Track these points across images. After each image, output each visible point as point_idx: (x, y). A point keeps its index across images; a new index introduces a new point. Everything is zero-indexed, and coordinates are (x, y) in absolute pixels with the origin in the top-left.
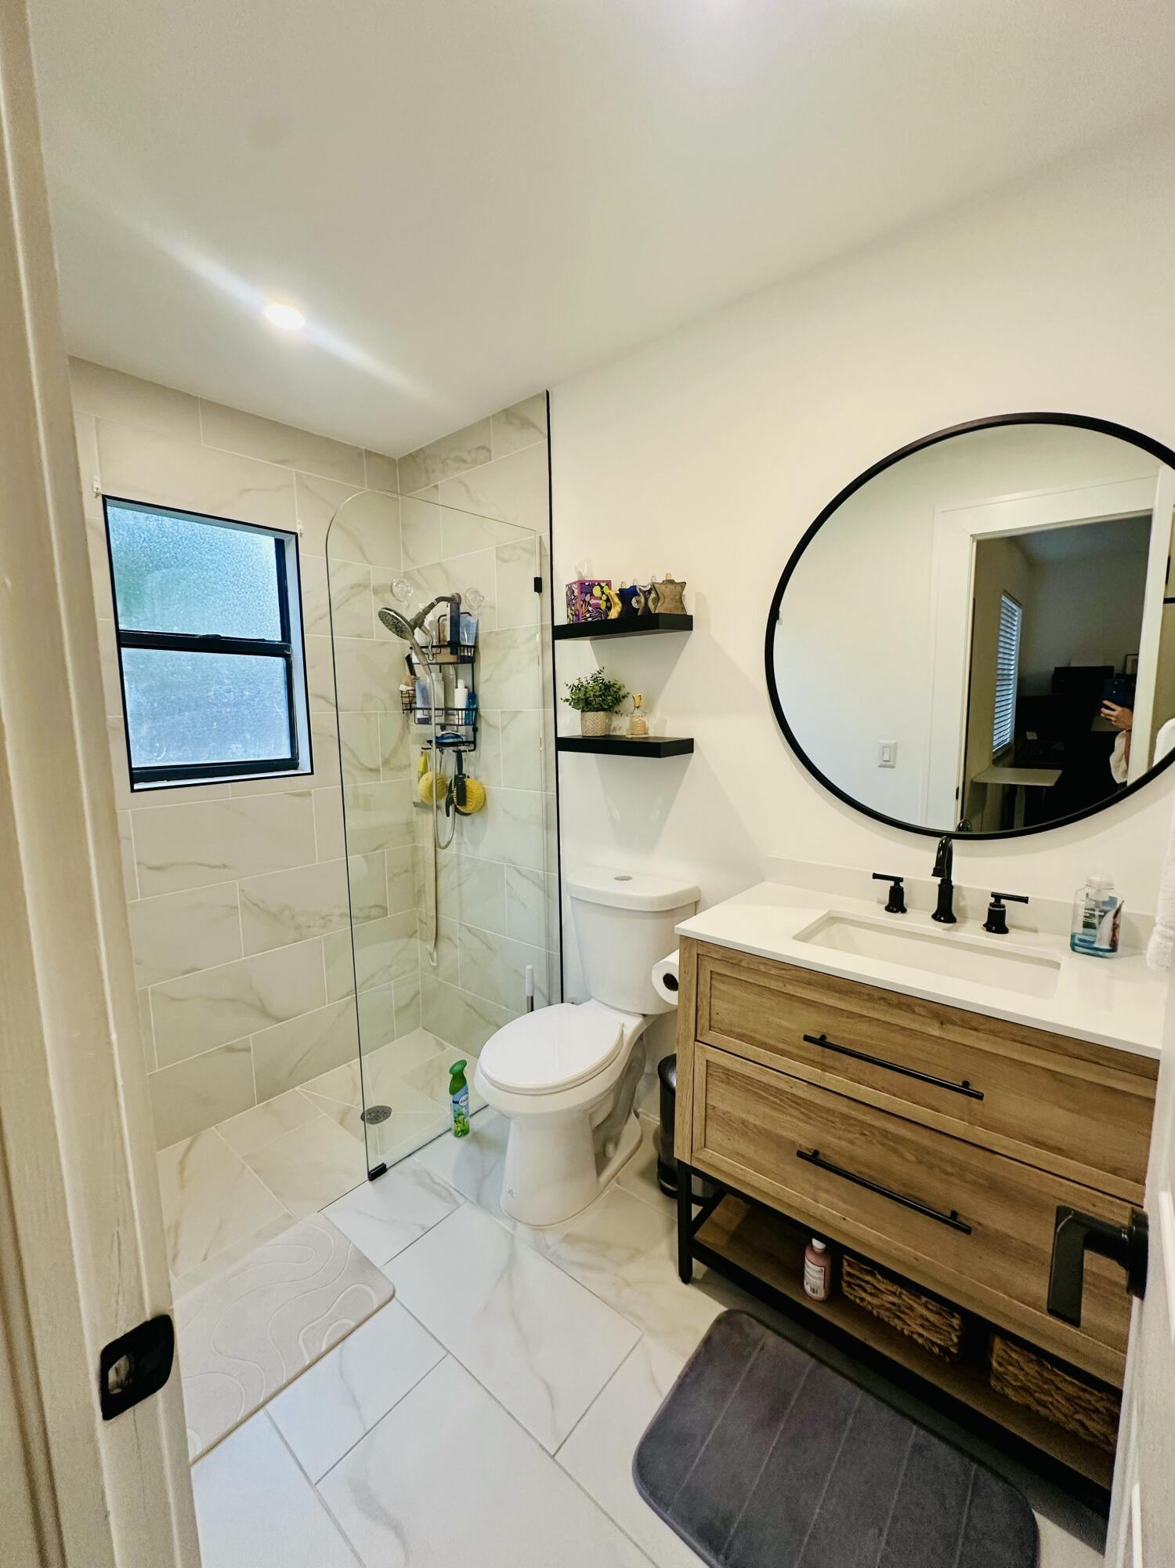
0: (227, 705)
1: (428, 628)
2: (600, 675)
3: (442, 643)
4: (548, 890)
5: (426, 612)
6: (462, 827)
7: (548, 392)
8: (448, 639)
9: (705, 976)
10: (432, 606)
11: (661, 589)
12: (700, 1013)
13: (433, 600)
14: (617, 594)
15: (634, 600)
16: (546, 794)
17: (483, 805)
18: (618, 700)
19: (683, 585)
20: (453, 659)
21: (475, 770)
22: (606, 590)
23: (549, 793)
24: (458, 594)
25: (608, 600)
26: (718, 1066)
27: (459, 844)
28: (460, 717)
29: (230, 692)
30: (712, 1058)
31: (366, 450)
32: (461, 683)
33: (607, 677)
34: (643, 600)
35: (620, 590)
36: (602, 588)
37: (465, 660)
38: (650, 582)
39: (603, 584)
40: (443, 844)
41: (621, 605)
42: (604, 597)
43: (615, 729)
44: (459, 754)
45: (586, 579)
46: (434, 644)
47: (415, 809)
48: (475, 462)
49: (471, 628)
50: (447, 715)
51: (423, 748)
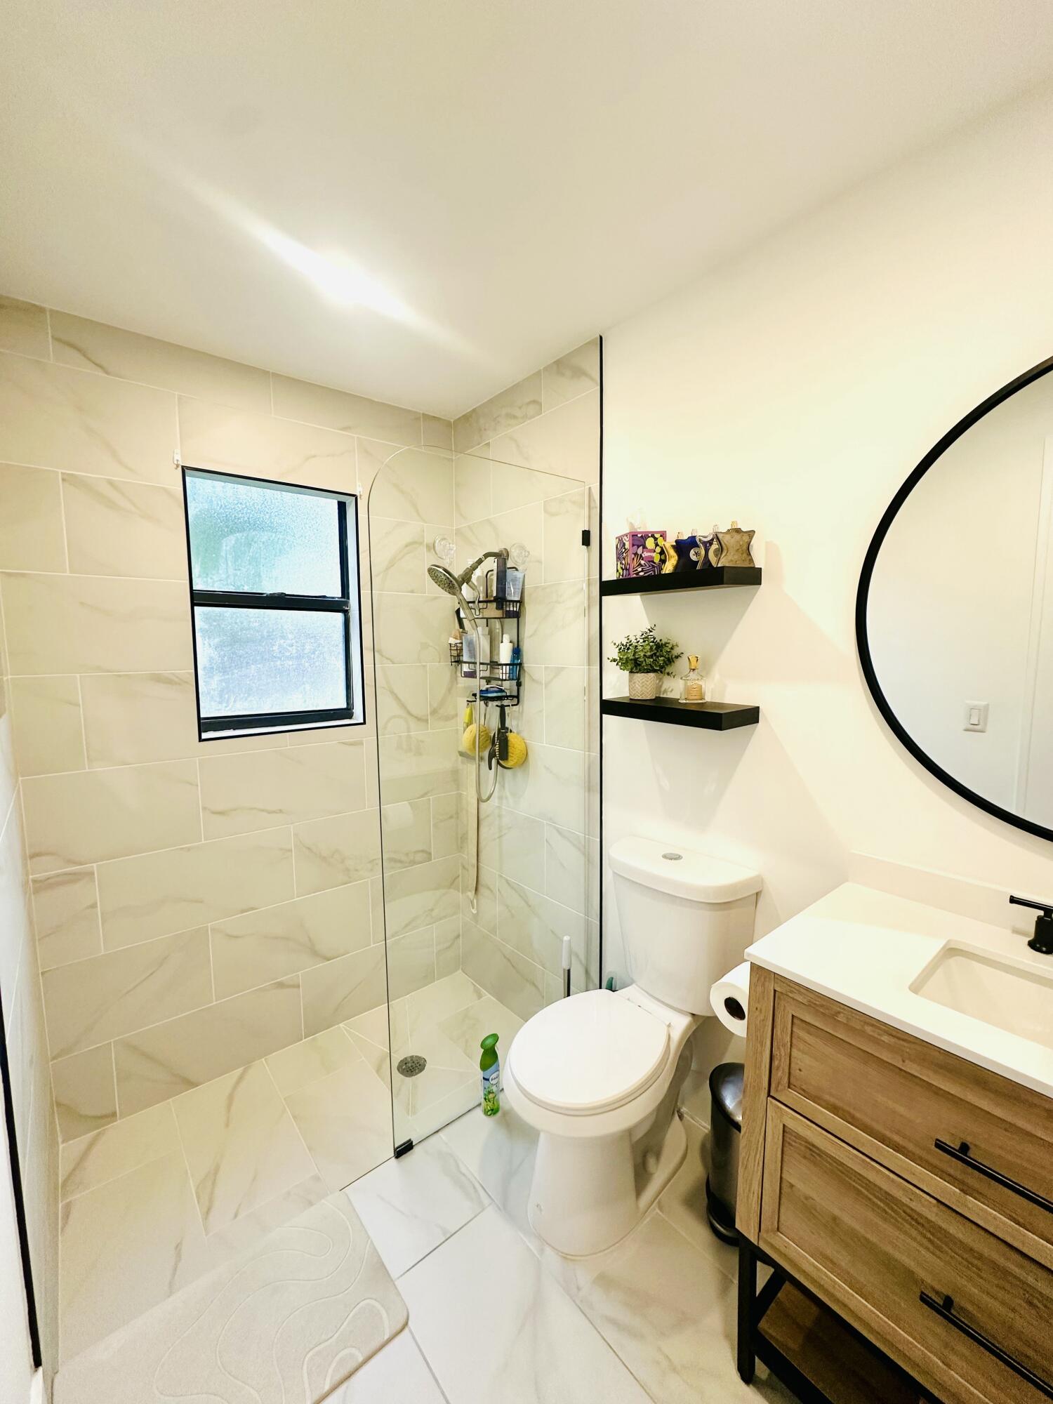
0: (290, 658)
1: (476, 584)
2: (651, 634)
3: (489, 599)
4: (589, 854)
5: (474, 568)
6: (503, 779)
7: (601, 338)
8: (495, 594)
9: (784, 1021)
10: (480, 562)
11: (726, 540)
12: (776, 1063)
13: (481, 556)
14: (673, 546)
15: (692, 552)
16: (589, 755)
17: (525, 759)
18: (670, 661)
19: (751, 534)
20: (499, 613)
21: (518, 725)
22: (660, 541)
23: (591, 754)
24: (505, 549)
25: (662, 553)
26: (798, 1136)
27: (500, 798)
28: (504, 672)
29: (292, 646)
30: (791, 1124)
31: (423, 414)
32: (506, 638)
33: (658, 635)
34: (703, 552)
35: (676, 541)
36: (656, 539)
37: (509, 615)
38: (712, 531)
39: (657, 536)
40: (484, 797)
41: (676, 558)
42: (658, 550)
43: (665, 691)
44: (502, 708)
45: (639, 530)
46: (481, 599)
47: (460, 758)
48: (526, 417)
49: (517, 583)
50: (492, 668)
51: (468, 701)
